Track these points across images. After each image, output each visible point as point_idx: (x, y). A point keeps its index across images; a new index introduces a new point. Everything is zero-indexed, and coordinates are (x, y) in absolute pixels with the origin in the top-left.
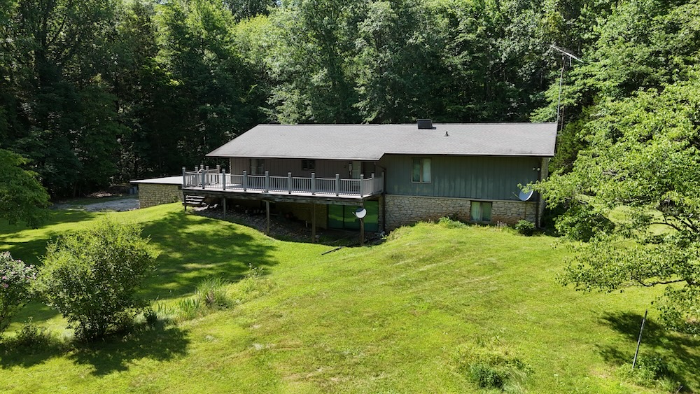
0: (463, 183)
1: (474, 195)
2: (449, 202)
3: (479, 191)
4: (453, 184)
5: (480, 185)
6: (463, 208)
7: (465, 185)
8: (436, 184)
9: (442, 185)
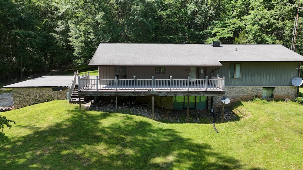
0: (259, 78)
1: (264, 84)
2: (251, 89)
3: (267, 82)
4: (253, 78)
5: (268, 78)
6: (259, 92)
7: (260, 79)
8: (244, 79)
9: (247, 79)
